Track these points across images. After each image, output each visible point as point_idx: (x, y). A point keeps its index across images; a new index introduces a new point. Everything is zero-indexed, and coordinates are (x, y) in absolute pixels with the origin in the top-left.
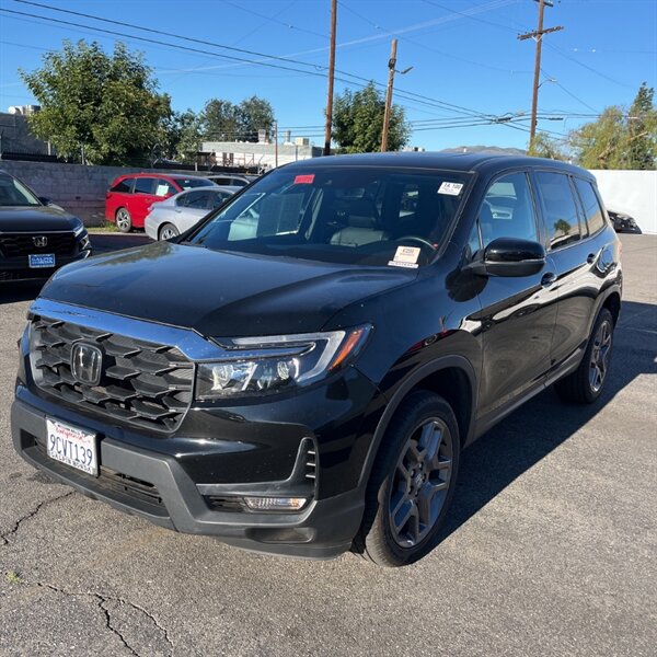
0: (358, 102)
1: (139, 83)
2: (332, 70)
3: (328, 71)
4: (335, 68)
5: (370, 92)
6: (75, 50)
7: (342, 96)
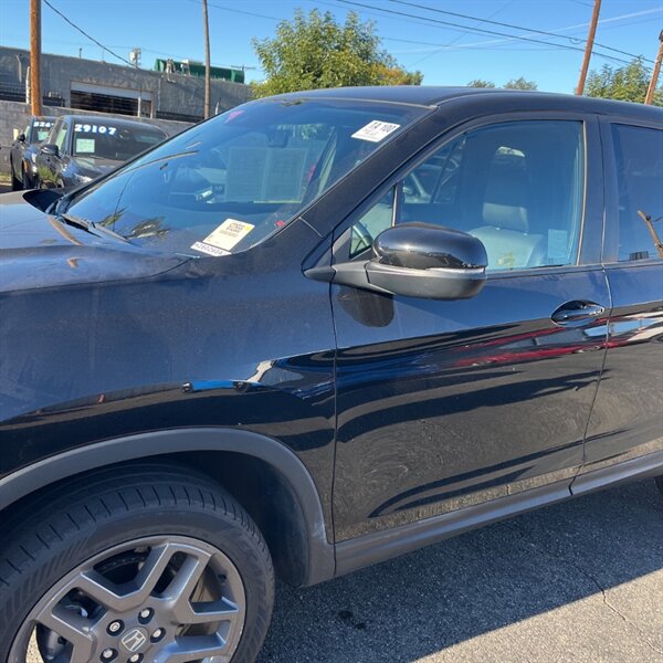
0: (619, 81)
1: (365, 55)
2: (591, 43)
3: (585, 44)
4: (595, 41)
5: (635, 70)
6: (307, 20)
7: (599, 73)
